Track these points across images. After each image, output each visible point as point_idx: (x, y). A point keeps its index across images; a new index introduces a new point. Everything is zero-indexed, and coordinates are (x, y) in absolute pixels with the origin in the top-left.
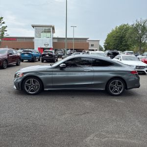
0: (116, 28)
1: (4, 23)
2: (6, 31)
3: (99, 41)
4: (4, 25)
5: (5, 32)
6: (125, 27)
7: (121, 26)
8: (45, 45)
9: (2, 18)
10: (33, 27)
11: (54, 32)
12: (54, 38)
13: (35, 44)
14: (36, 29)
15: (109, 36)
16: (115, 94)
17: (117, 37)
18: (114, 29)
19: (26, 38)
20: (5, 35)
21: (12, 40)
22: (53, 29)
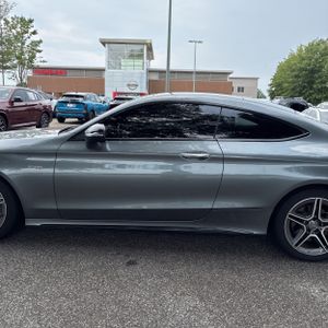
0: (300, 50)
1: (34, 33)
2: (40, 51)
3: (257, 79)
4: (35, 38)
5: (38, 55)
6: (323, 46)
7: (311, 45)
8: (129, 85)
9: (31, 21)
10: (104, 44)
11: (151, 56)
12: (150, 71)
13: (106, 84)
14: (110, 50)
15: (281, 68)
16: (305, 251)
17: (302, 70)
18: (295, 51)
19: (87, 70)
20: (37, 62)
21: (56, 74)
22: (150, 49)
